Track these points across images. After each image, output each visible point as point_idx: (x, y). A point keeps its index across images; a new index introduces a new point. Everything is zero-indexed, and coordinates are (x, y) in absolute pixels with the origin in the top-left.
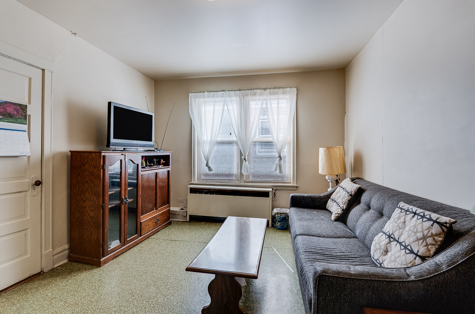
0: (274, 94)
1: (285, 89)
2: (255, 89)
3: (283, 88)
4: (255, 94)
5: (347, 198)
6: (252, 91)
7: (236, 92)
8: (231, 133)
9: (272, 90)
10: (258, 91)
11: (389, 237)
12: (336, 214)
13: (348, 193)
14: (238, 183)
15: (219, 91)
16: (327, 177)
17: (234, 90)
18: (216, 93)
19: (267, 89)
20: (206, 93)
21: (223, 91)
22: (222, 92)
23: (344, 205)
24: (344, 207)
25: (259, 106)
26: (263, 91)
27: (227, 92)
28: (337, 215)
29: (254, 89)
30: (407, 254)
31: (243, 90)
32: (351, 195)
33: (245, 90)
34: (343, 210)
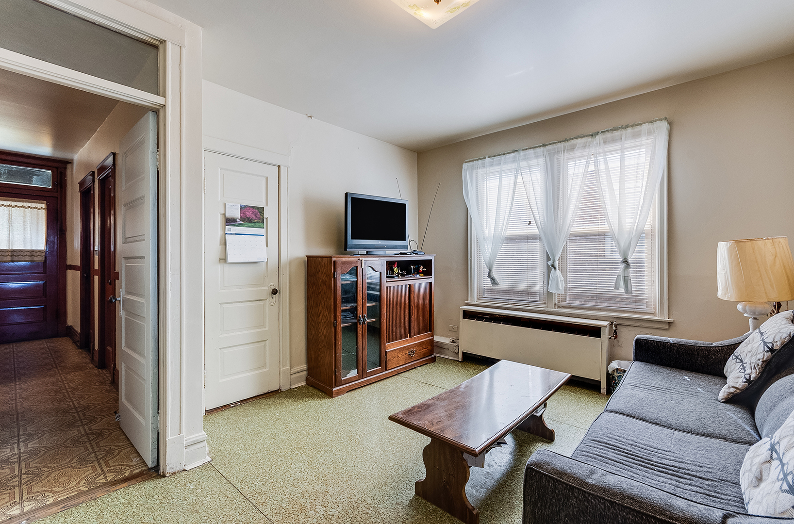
0: (614, 141)
1: (638, 128)
2: (573, 139)
3: (632, 126)
4: (573, 148)
5: (760, 356)
6: (568, 144)
7: (538, 150)
8: (530, 222)
9: (609, 135)
10: (579, 141)
12: (729, 388)
13: (765, 343)
14: (543, 307)
15: (508, 153)
16: (740, 307)
17: (533, 148)
18: (503, 157)
19: (597, 134)
20: (487, 160)
21: (514, 151)
22: (513, 154)
23: (754, 371)
24: (753, 376)
25: (581, 170)
26: (590, 139)
27: (522, 153)
28: (732, 390)
29: (571, 139)
30: (783, 491)
31: (550, 144)
32: (771, 350)
33: (553, 144)
34: (748, 381)
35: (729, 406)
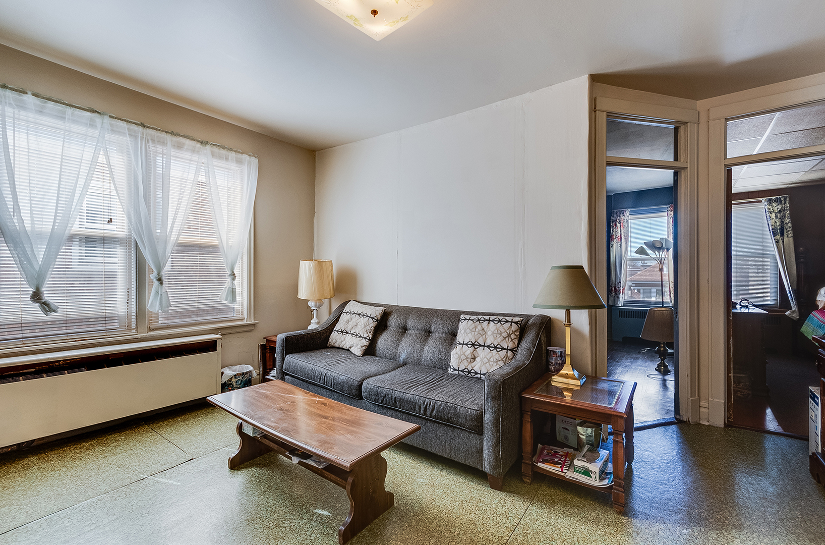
0: (220, 157)
1: (240, 156)
2: (181, 136)
3: (236, 151)
4: (179, 147)
5: (372, 325)
6: (175, 139)
7: (134, 127)
8: (111, 219)
9: (216, 149)
10: (187, 142)
11: (473, 345)
13: (372, 318)
14: (133, 334)
15: (80, 108)
17: (127, 121)
19: (207, 143)
21: (94, 111)
22: (88, 114)
23: (369, 334)
24: (371, 336)
25: (191, 176)
26: (199, 145)
27: (107, 120)
28: (364, 348)
29: (179, 135)
30: (499, 351)
31: (153, 128)
32: (377, 320)
33: (157, 130)
34: (369, 340)
35: (367, 357)
